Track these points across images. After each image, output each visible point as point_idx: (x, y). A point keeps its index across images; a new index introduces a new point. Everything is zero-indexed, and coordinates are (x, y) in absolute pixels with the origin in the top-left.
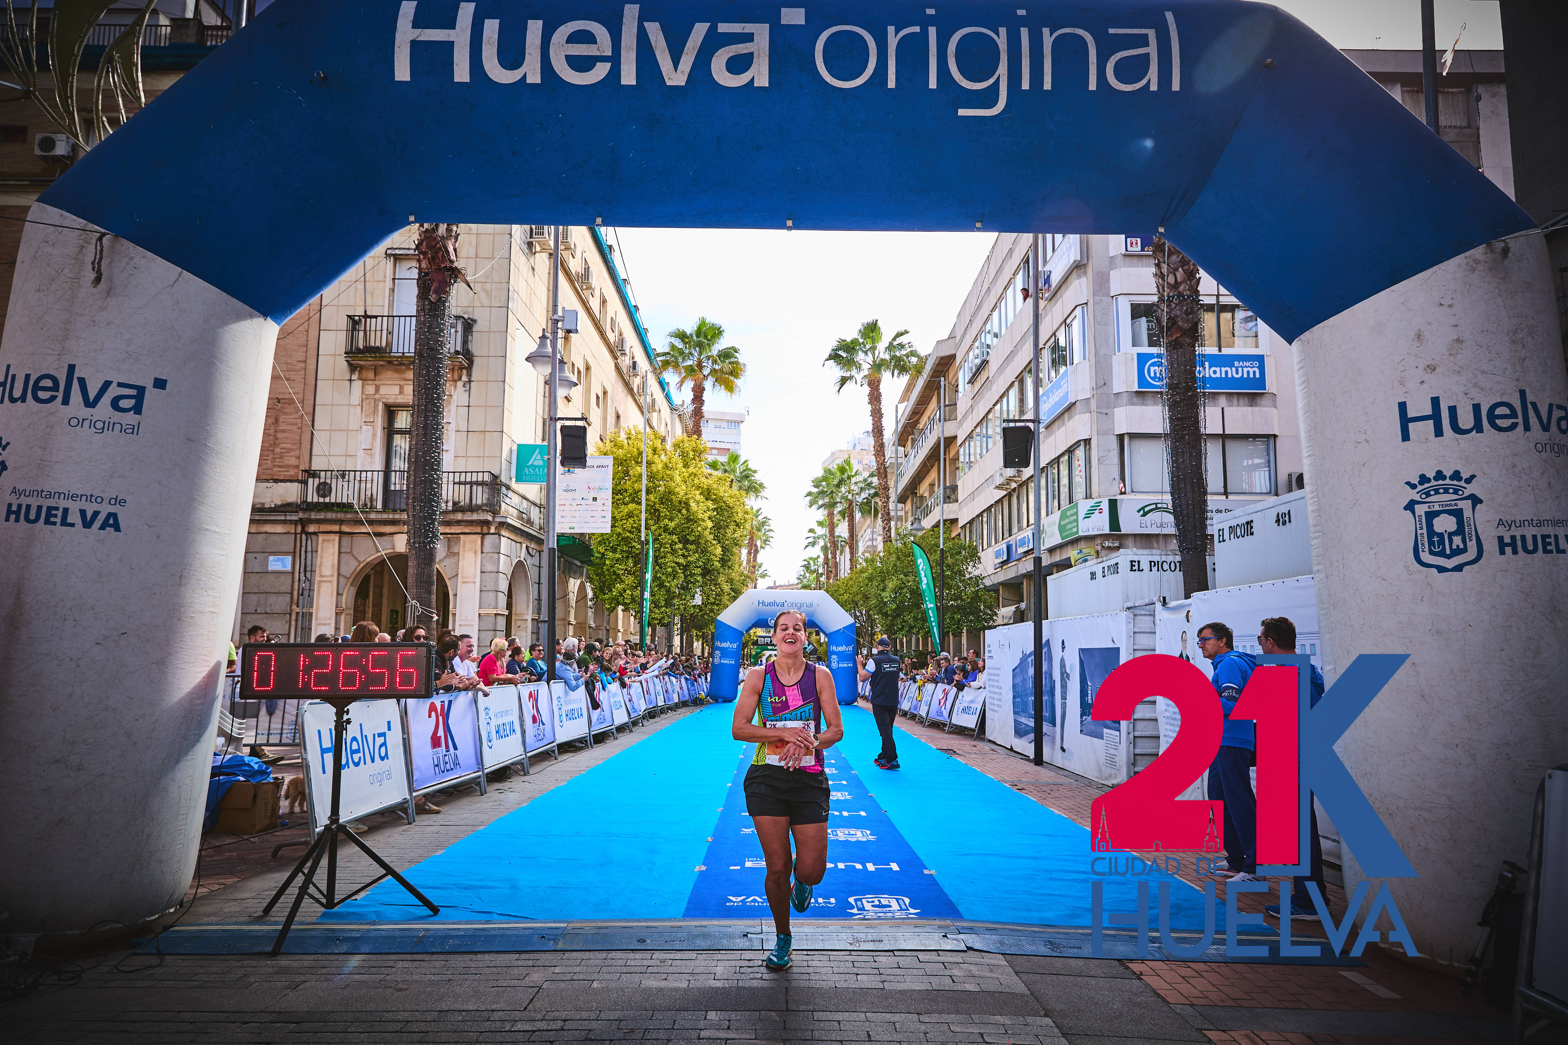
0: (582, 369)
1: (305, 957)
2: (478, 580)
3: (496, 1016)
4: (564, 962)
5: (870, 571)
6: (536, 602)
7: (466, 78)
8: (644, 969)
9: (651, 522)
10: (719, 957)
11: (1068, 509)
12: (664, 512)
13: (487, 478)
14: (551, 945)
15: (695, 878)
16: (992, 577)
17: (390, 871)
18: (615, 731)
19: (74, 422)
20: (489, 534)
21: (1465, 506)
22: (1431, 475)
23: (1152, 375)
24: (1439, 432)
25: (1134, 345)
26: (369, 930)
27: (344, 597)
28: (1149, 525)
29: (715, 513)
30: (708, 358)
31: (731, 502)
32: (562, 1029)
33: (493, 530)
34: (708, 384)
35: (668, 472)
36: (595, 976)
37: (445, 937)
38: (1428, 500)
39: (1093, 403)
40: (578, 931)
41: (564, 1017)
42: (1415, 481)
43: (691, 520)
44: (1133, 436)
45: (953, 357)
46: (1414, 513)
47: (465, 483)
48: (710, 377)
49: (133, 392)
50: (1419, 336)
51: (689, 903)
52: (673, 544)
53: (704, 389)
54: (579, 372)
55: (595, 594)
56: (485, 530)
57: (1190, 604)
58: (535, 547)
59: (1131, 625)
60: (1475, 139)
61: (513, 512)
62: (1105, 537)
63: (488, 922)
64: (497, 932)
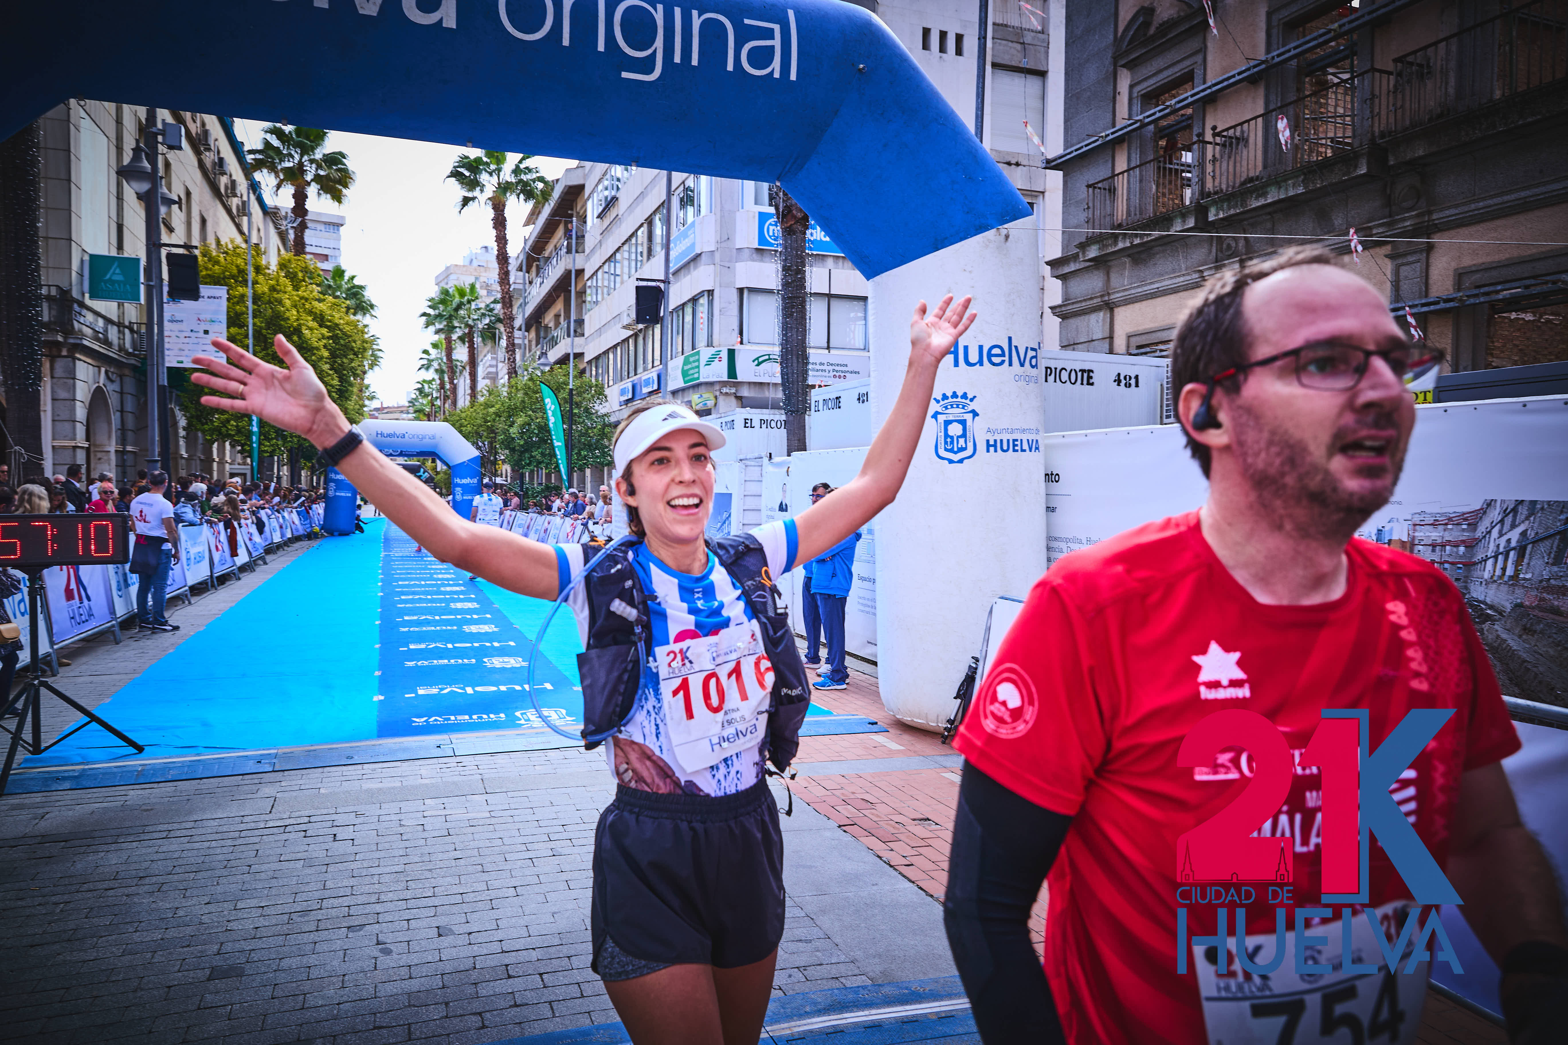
1: (32, 795)
2: (49, 408)
4: (288, 778)
5: (497, 406)
6: (119, 432)
10: (420, 762)
11: (692, 355)
13: (54, 291)
14: (268, 767)
16: (617, 413)
17: (94, 718)
18: (236, 571)
20: (60, 356)
21: (969, 417)
22: (949, 394)
23: (771, 234)
24: (956, 364)
25: (756, 203)
26: (84, 770)
28: (762, 374)
29: (331, 341)
30: (312, 161)
31: (347, 328)
32: (309, 822)
33: (64, 353)
34: (312, 190)
35: (275, 295)
36: (319, 785)
37: (166, 768)
38: (946, 412)
39: (717, 256)
40: (289, 755)
41: (307, 814)
42: (939, 398)
44: (752, 290)
45: (581, 188)
46: (937, 421)
48: (313, 184)
51: (379, 725)
53: (307, 197)
56: (55, 353)
57: (790, 462)
58: (116, 371)
59: (743, 474)
60: (1045, 45)
61: (88, 331)
62: (724, 384)
63: (198, 755)
64: (214, 761)
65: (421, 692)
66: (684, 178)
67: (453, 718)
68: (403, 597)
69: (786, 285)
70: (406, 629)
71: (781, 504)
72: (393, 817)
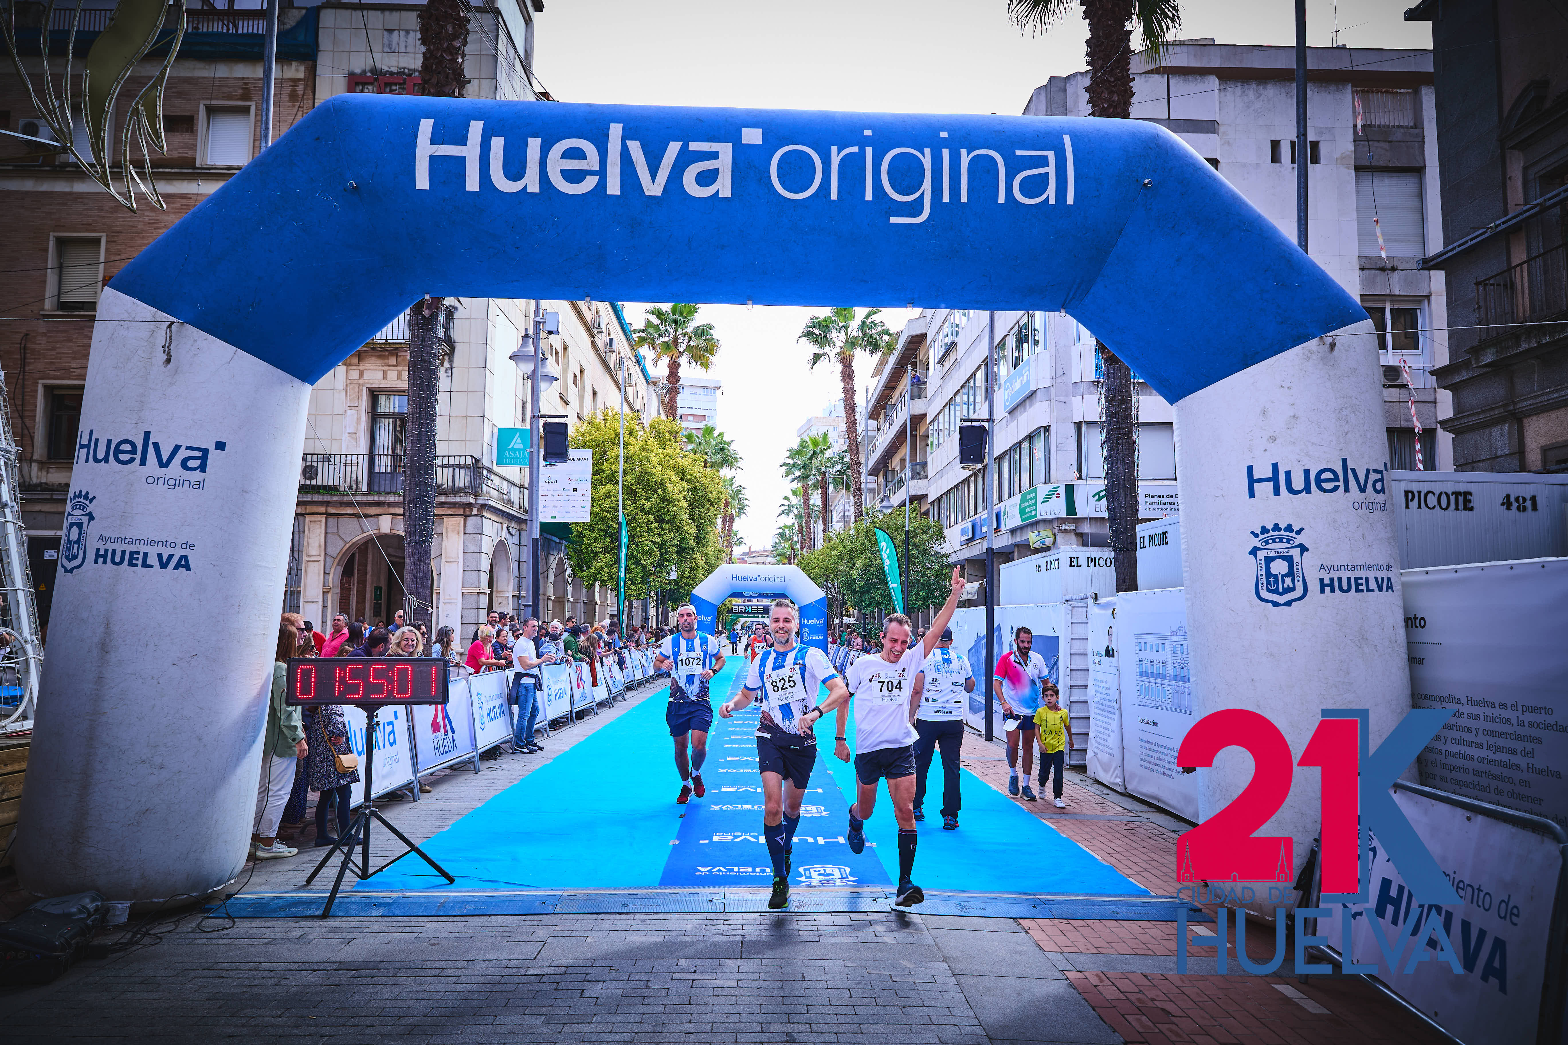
0: (560, 350)
1: (350, 919)
2: (461, 560)
3: (512, 964)
4: (563, 922)
5: (840, 549)
6: (516, 579)
7: (476, 188)
8: (627, 928)
9: (628, 502)
10: (689, 916)
11: (1029, 493)
12: (641, 492)
13: (469, 461)
14: (550, 909)
15: (669, 851)
16: (958, 553)
17: (413, 848)
19: (150, 480)
20: (471, 515)
21: (1295, 552)
22: (1270, 527)
24: (1277, 492)
26: (398, 897)
27: (331, 576)
29: (690, 493)
30: (684, 335)
31: (705, 481)
32: (565, 973)
33: (475, 512)
34: (684, 360)
35: (644, 454)
36: (588, 933)
37: (464, 902)
38: (1267, 547)
39: (1053, 391)
40: (572, 898)
41: (566, 965)
42: (1258, 531)
43: (667, 500)
44: (1090, 424)
45: (923, 336)
46: (1256, 558)
47: (448, 466)
48: (685, 354)
49: (199, 454)
50: (1264, 412)
51: (664, 873)
52: (649, 523)
53: (679, 366)
54: (557, 353)
55: (573, 570)
56: (468, 513)
57: (1115, 603)
58: (516, 526)
59: (1070, 616)
60: (1420, 139)
61: (494, 493)
62: (1063, 521)
63: (497, 890)
64: (505, 899)
65: (716, 839)
66: (1018, 318)
67: (736, 869)
68: (733, 737)
69: (1110, 416)
70: (724, 771)
71: (1108, 647)
72: (643, 977)
